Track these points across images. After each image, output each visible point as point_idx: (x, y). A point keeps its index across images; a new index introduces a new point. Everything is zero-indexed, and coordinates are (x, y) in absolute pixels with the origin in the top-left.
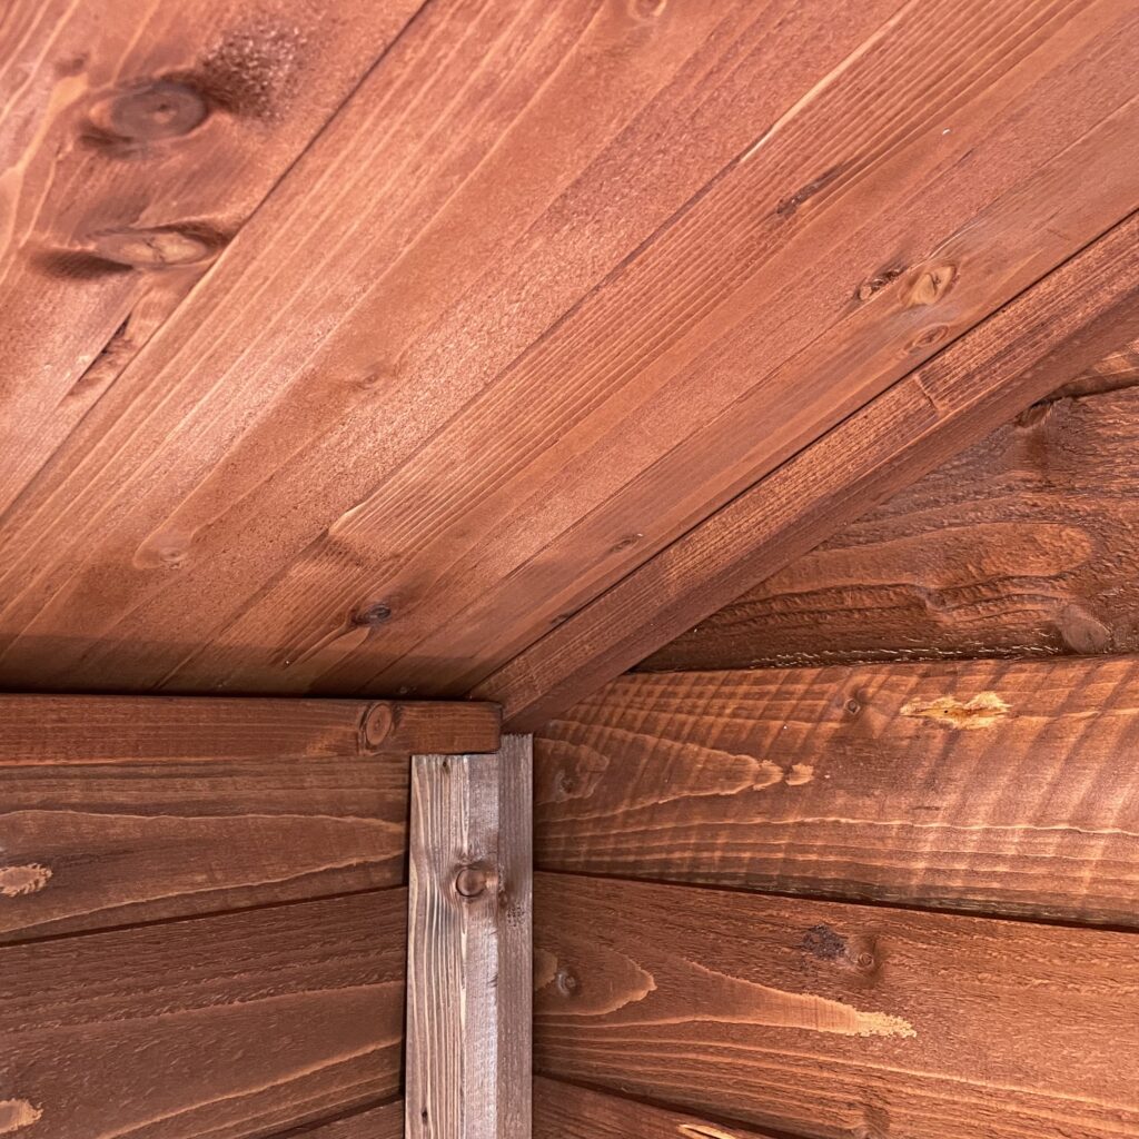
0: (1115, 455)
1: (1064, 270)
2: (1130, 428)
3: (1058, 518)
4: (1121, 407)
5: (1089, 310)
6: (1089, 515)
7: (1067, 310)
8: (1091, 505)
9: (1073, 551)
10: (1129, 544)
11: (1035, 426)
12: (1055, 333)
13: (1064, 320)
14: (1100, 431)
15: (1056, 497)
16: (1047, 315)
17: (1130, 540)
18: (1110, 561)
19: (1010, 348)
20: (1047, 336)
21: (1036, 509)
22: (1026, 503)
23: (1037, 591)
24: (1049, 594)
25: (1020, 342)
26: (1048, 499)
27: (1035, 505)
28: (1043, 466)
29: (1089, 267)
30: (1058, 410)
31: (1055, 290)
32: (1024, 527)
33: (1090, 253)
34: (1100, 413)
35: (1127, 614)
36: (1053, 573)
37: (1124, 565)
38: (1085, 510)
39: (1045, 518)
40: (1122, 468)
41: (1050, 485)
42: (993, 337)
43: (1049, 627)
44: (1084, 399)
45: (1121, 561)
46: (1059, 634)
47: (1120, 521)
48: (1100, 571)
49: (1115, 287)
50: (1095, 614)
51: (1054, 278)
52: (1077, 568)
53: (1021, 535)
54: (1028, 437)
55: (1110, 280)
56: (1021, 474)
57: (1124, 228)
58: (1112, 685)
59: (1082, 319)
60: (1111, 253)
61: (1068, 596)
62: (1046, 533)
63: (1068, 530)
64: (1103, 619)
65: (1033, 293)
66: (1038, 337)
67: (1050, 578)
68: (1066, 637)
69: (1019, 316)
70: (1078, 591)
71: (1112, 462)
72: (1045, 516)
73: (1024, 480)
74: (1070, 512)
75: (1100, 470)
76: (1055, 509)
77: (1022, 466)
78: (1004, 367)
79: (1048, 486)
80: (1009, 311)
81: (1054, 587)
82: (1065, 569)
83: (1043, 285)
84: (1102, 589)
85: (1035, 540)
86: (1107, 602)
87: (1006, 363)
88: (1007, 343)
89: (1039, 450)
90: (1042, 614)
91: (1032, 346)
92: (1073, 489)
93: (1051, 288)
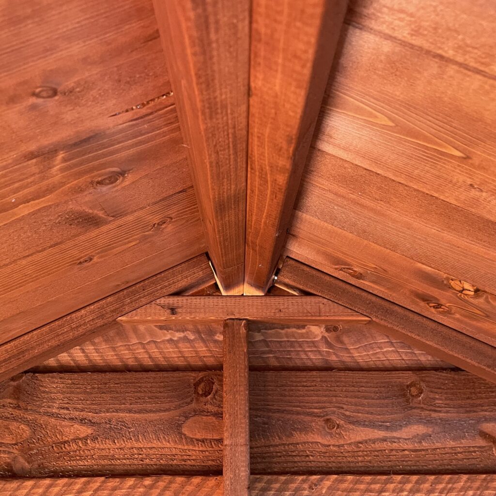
0: (44, 398)
1: (35, 332)
2: (51, 389)
3: (20, 420)
4: (49, 380)
5: (40, 350)
6: (31, 420)
7: (33, 348)
8: (32, 416)
9: (22, 434)
10: (42, 433)
11: (18, 382)
12: (27, 356)
13: (31, 352)
14: (41, 388)
15: (20, 412)
16: (25, 348)
17: (43, 432)
18: (34, 439)
19: (10, 358)
20: (23, 357)
21: (12, 416)
22: (9, 413)
23: (7, 449)
24: (11, 451)
25: (14, 356)
26: (17, 412)
27: (12, 414)
28: (18, 399)
29: (42, 334)
30: (27, 377)
31: (30, 339)
32: (6, 423)
33: (44, 329)
34: (41, 381)
35: (37, 461)
36: (14, 442)
37: (40, 441)
38: (30, 418)
39: (15, 420)
40: (45, 404)
41: (19, 406)
42: (4, 352)
43: (8, 464)
44: (37, 375)
45: (39, 440)
46: (12, 467)
47: (41, 424)
48: (30, 443)
49: (50, 344)
50: (26, 460)
51: (30, 335)
52: (23, 441)
53: (5, 426)
54: (14, 386)
55: (49, 340)
56: (9, 400)
57: (57, 323)
58: (26, 491)
59: (37, 353)
60: (51, 331)
61: (18, 452)
62: (14, 426)
63: (22, 426)
64: (28, 463)
65: (22, 339)
66: (20, 357)
67: (12, 444)
68: (14, 469)
69: (15, 347)
70: (21, 451)
71: (42, 401)
72: (15, 419)
73: (9, 403)
74: (24, 418)
75: (38, 403)
76: (20, 417)
77: (10, 398)
78: (6, 365)
79: (18, 407)
80: (12, 344)
81: (13, 448)
82: (18, 441)
83: (26, 336)
84: (30, 450)
85: (10, 428)
86: (31, 455)
87: (7, 364)
88: (9, 356)
89: (17, 393)
90: (7, 458)
91: (17, 359)
92: (27, 409)
93: (28, 339)
